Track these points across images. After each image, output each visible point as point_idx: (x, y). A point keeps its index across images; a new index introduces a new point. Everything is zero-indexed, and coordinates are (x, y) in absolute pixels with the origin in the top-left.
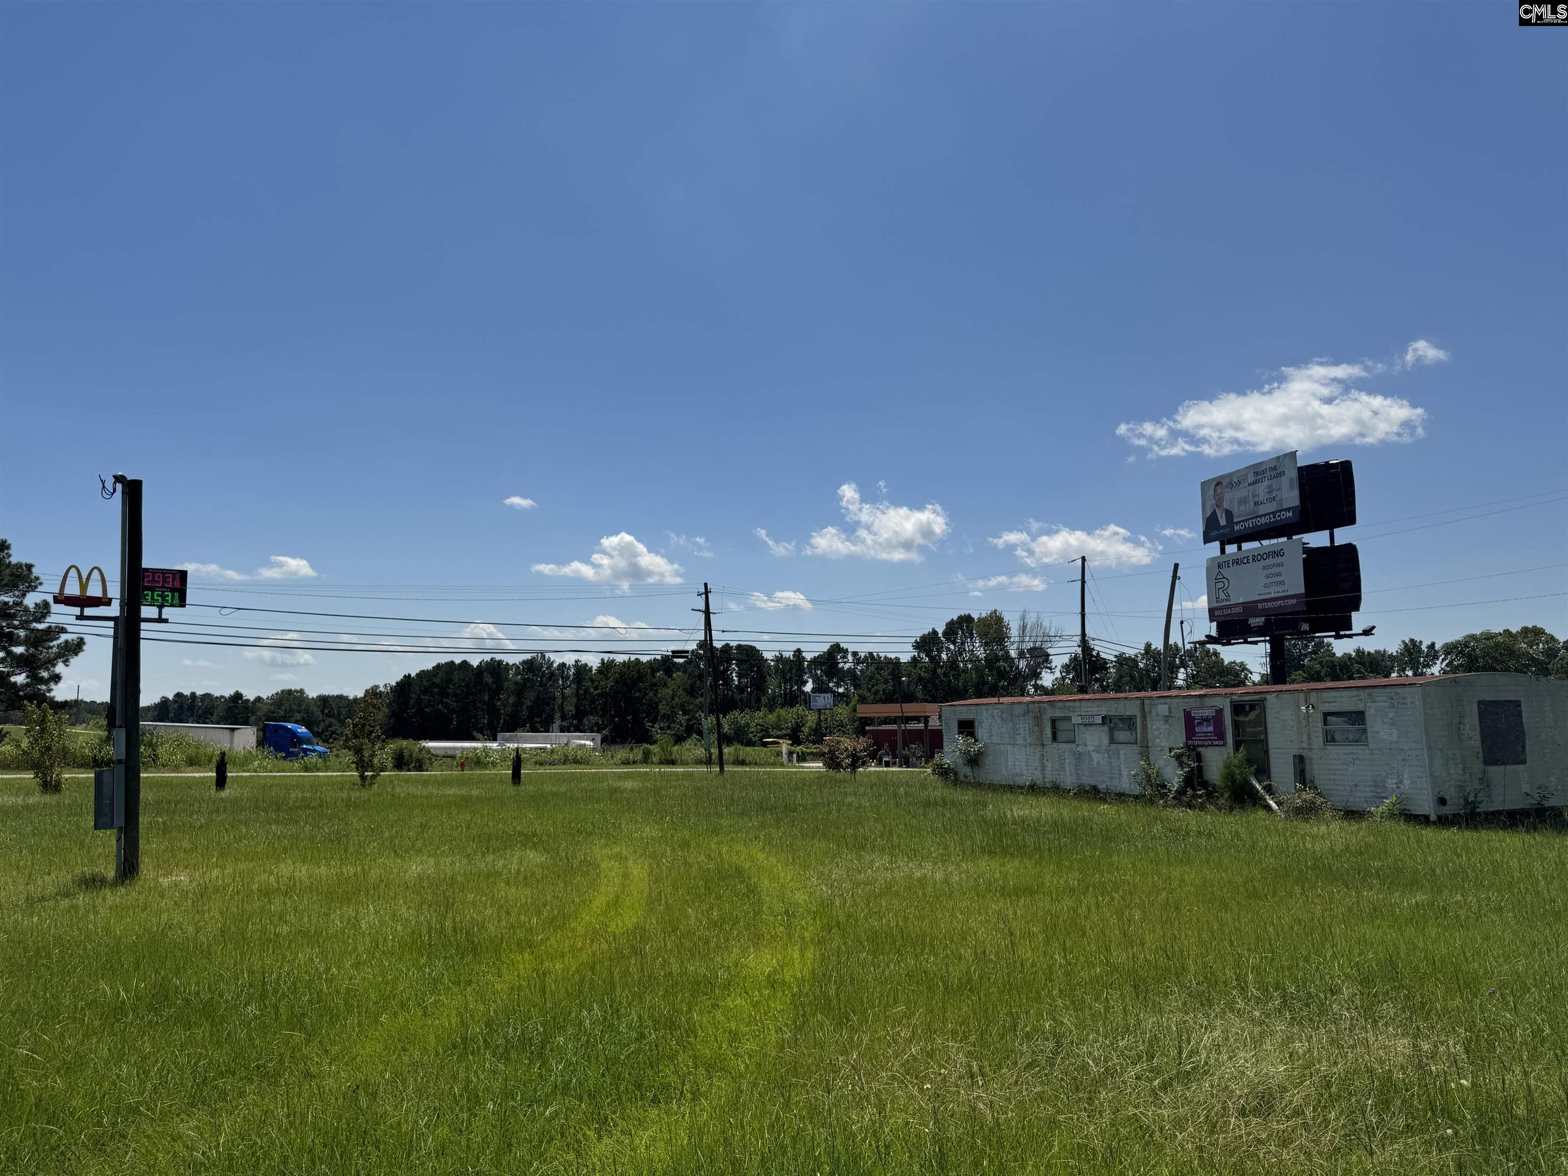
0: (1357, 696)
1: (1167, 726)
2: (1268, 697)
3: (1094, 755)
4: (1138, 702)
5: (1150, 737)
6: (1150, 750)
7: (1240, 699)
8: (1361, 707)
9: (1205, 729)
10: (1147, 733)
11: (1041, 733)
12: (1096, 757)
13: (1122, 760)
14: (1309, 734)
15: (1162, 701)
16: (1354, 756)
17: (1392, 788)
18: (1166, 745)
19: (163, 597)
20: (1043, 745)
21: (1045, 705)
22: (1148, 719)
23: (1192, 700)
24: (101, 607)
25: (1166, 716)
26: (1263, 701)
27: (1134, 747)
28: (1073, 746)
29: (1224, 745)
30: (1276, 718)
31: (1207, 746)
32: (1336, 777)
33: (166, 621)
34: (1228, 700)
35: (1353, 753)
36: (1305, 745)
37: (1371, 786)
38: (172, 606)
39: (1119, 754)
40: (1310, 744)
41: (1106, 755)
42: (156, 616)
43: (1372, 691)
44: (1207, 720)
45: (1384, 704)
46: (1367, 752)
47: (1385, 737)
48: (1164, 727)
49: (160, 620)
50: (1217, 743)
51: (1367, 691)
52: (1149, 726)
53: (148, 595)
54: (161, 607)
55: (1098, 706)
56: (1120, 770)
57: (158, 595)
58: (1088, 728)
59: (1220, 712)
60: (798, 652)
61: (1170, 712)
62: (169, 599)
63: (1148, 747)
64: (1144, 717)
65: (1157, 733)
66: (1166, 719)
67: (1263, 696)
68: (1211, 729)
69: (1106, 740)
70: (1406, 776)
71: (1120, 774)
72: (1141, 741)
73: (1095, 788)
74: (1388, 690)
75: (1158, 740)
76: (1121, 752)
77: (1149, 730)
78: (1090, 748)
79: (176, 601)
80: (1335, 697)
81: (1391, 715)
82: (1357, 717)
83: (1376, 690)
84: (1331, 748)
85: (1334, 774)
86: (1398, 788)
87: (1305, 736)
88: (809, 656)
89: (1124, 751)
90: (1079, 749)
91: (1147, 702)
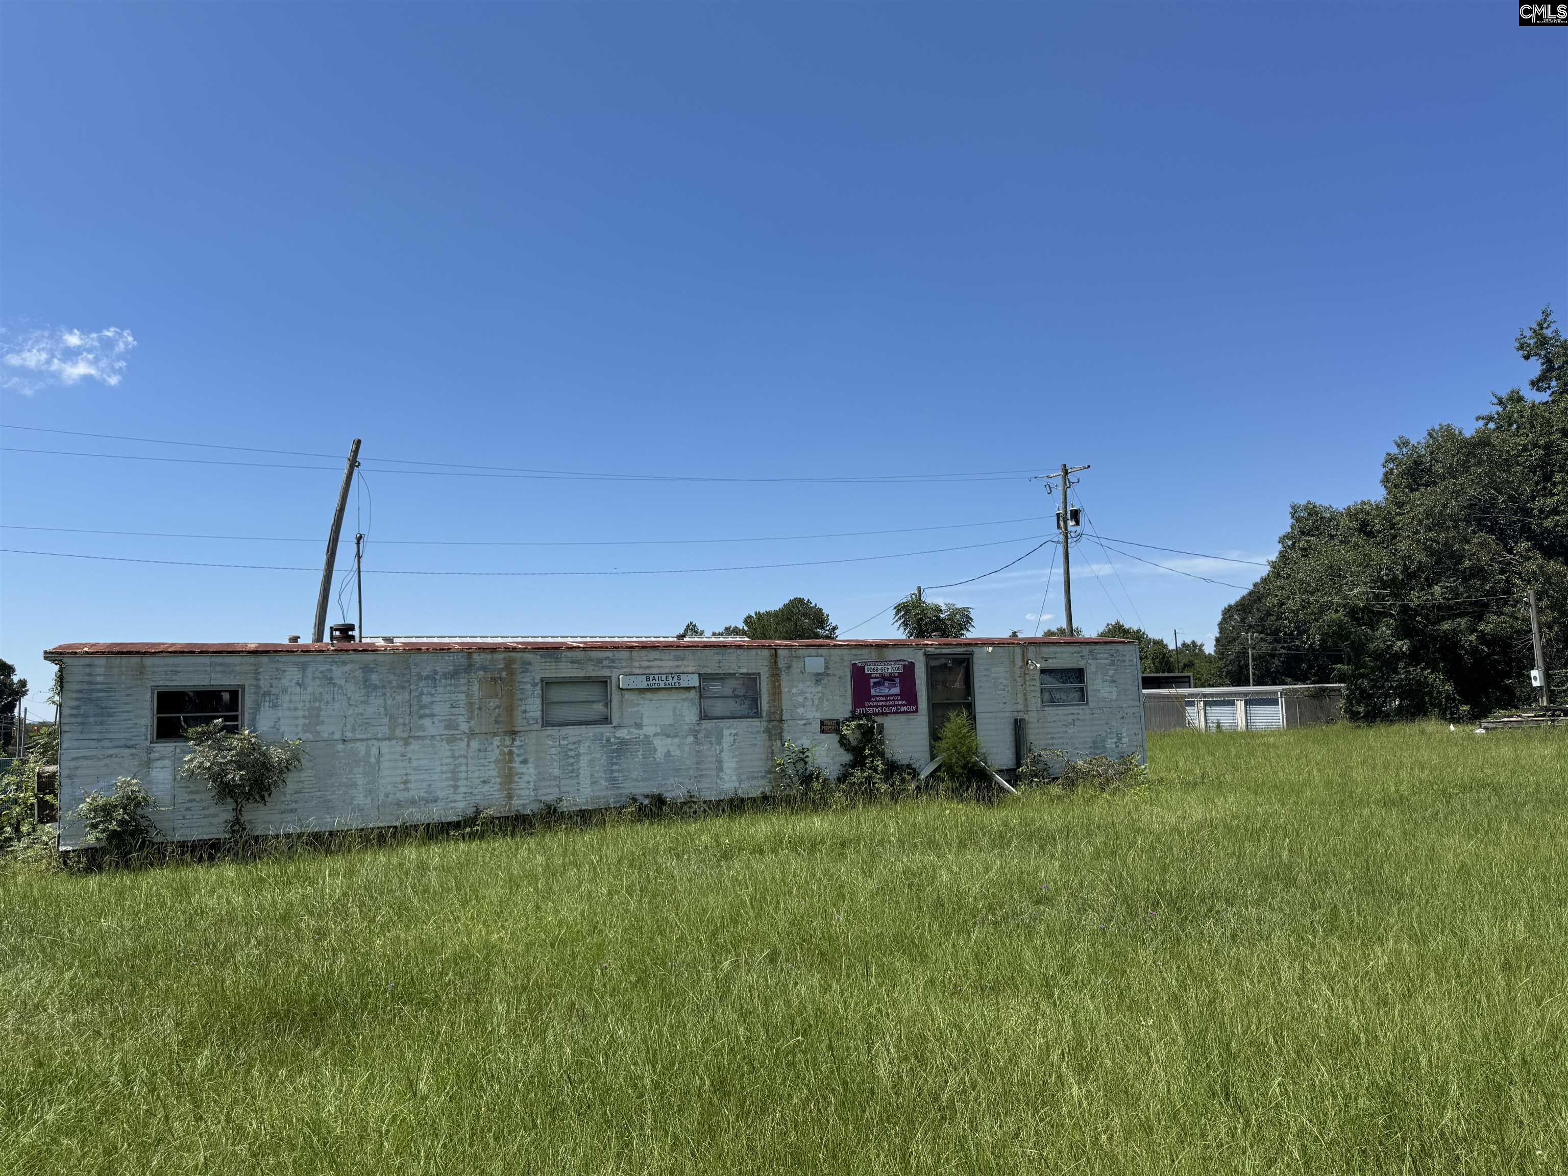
0: (1078, 652)
1: (820, 688)
2: (976, 650)
3: (657, 742)
4: (766, 653)
5: (786, 704)
6: (785, 726)
7: (938, 651)
8: (1082, 664)
9: (886, 691)
10: (780, 699)
11: (510, 709)
12: (661, 746)
13: (725, 745)
14: (1025, 695)
15: (813, 651)
16: (1075, 717)
17: (1111, 748)
18: (815, 715)
20: (513, 733)
21: (528, 656)
22: (784, 677)
23: (865, 651)
25: (818, 674)
26: (971, 654)
27: (755, 722)
28: (605, 730)
29: (917, 711)
30: (985, 676)
31: (886, 714)
32: (1055, 741)
34: (921, 653)
35: (1073, 714)
36: (1020, 707)
37: (1091, 747)
39: (720, 736)
40: (1026, 706)
41: (691, 739)
43: (1093, 647)
44: (890, 678)
45: (1104, 661)
46: (1088, 712)
47: (1106, 695)
48: (812, 690)
50: (905, 708)
51: (1088, 648)
52: (785, 690)
55: (677, 659)
56: (720, 762)
58: (649, 695)
59: (909, 668)
61: (827, 667)
63: (781, 721)
64: (775, 673)
65: (800, 699)
66: (818, 678)
67: (970, 649)
68: (896, 690)
69: (690, 715)
70: (1124, 735)
71: (720, 769)
72: (770, 713)
73: (660, 801)
74: (1108, 647)
75: (800, 710)
76: (726, 732)
77: (784, 696)
78: (649, 730)
80: (1055, 653)
81: (1111, 673)
82: (1078, 674)
83: (1097, 647)
84: (1050, 711)
85: (1053, 738)
86: (1117, 747)
87: (1020, 699)
89: (730, 731)
90: (623, 733)
91: (781, 653)
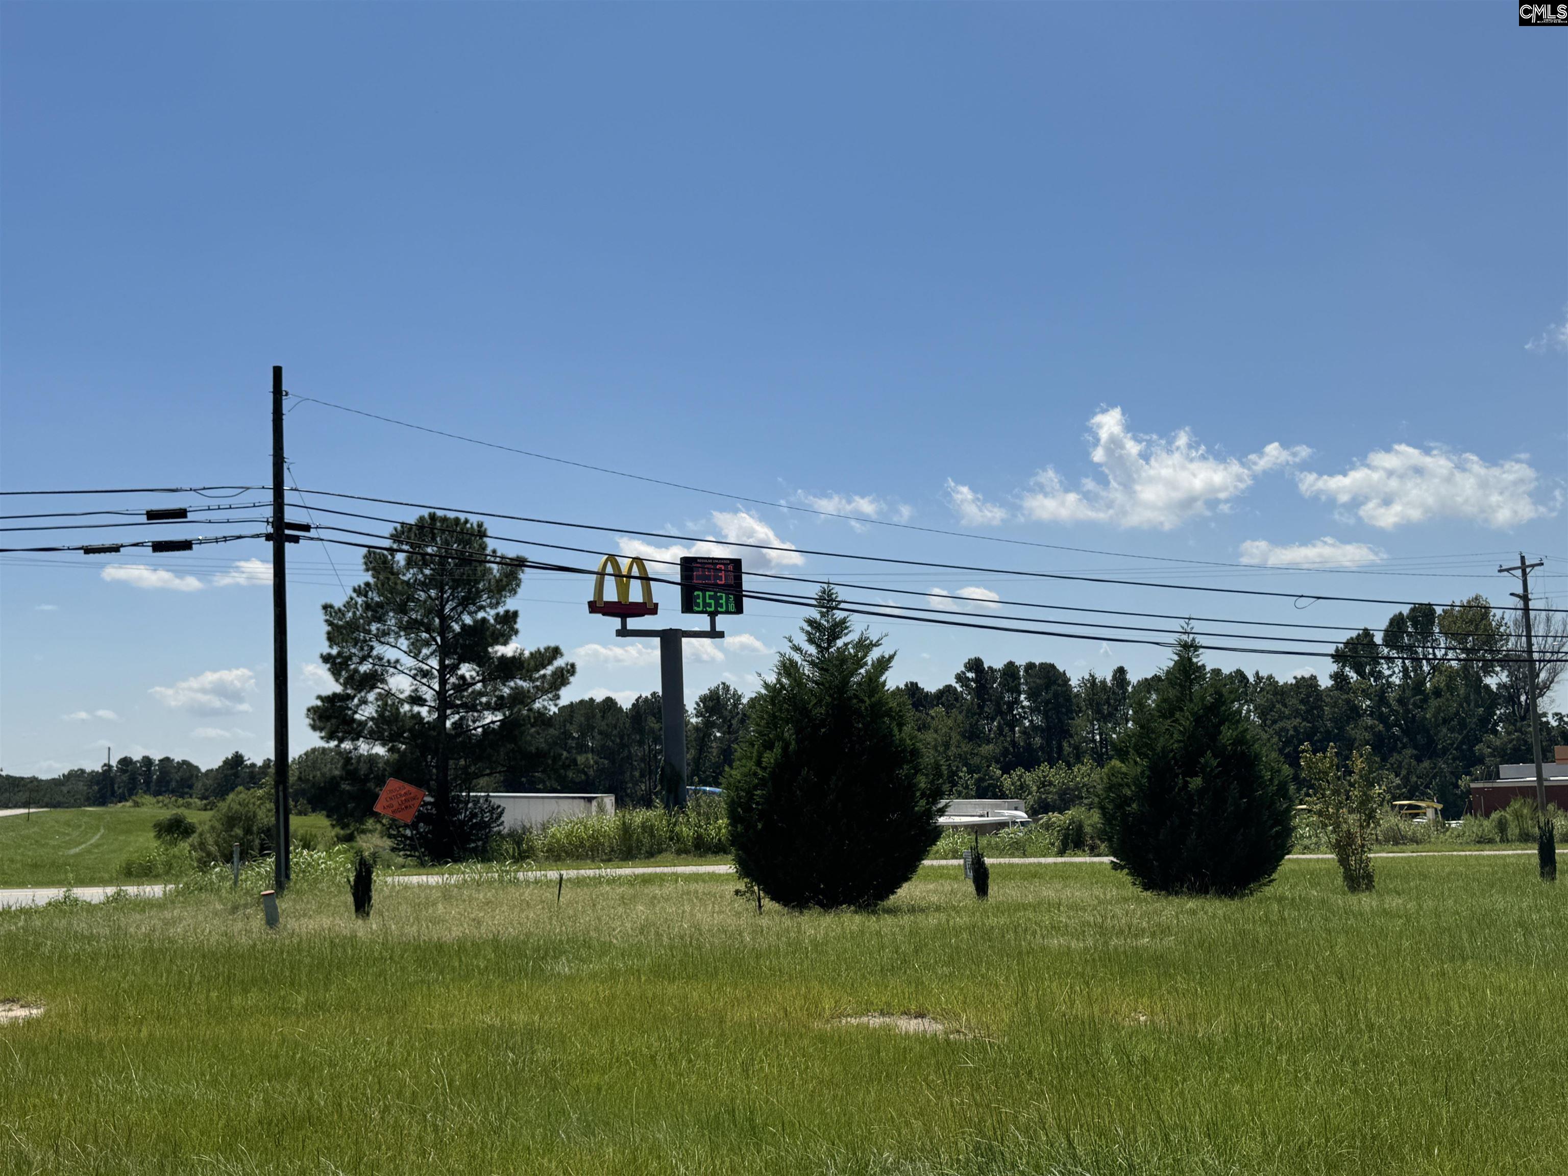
19: (717, 599)
24: (646, 616)
33: (721, 635)
38: (727, 612)
42: (707, 628)
49: (714, 634)
53: (698, 597)
54: (713, 615)
57: (711, 597)
60: (1120, 672)
62: (723, 601)
79: (732, 607)
88: (1134, 677)
